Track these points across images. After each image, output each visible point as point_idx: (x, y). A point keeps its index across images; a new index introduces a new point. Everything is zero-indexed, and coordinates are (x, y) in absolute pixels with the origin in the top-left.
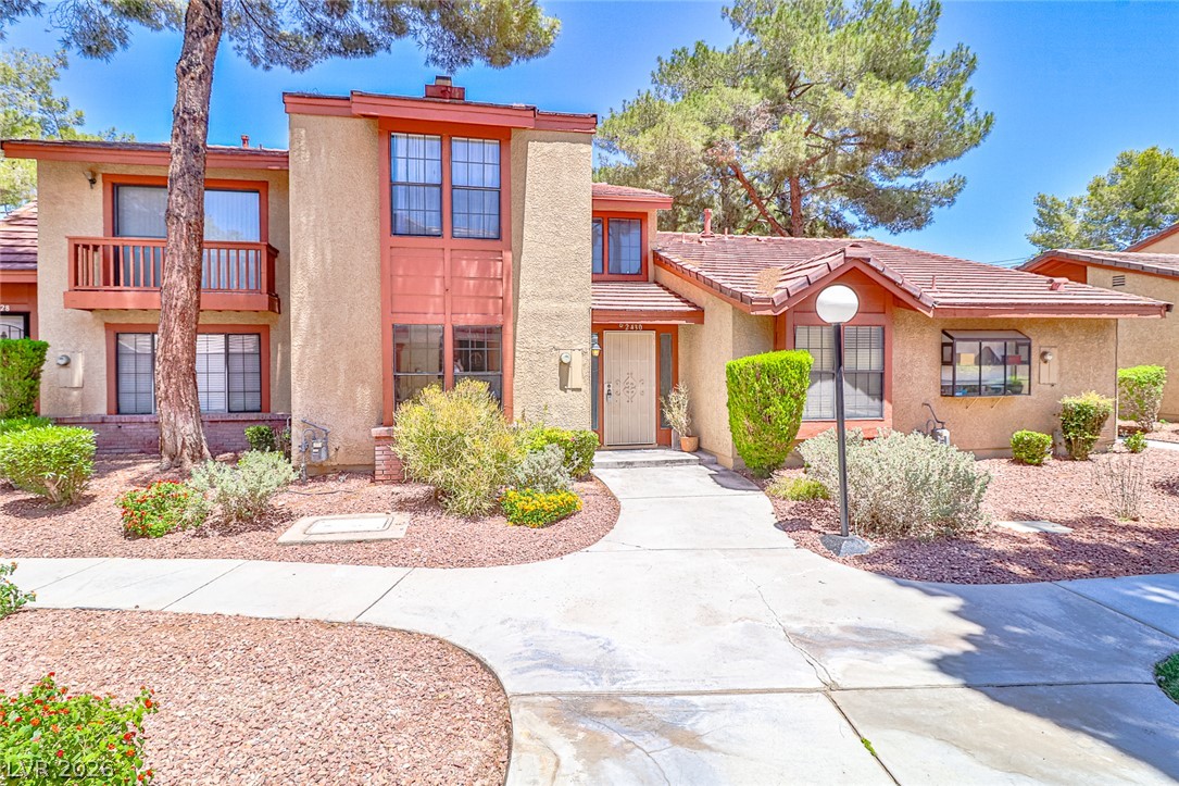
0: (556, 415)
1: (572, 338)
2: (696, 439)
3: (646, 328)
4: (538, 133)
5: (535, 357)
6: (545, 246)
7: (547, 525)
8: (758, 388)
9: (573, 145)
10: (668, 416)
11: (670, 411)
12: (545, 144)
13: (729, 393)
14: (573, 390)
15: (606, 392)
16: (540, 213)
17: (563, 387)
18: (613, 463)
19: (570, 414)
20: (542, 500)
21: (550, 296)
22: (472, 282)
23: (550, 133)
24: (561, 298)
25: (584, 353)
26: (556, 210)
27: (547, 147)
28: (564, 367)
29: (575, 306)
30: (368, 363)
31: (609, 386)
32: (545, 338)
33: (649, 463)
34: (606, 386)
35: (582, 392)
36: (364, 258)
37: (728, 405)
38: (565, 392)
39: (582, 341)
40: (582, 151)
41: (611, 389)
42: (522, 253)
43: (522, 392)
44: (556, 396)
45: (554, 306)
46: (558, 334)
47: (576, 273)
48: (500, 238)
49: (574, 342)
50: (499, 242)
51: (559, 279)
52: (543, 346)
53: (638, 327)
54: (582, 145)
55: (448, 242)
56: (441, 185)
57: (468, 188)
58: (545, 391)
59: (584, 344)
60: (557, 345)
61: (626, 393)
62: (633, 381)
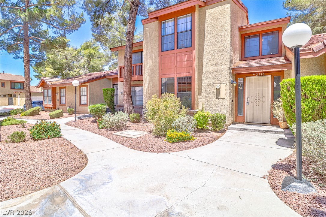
0: (214, 108)
1: (221, 79)
3: (267, 74)
4: (209, 7)
5: (207, 87)
6: (211, 46)
8: (288, 95)
9: (222, 6)
12: (212, 9)
14: (221, 99)
15: (246, 101)
16: (210, 35)
17: (218, 97)
18: (238, 128)
19: (220, 108)
21: (213, 65)
23: (214, 5)
24: (217, 65)
25: (226, 85)
26: (216, 32)
27: (212, 10)
28: (218, 90)
29: (223, 67)
32: (211, 80)
33: (255, 130)
34: (246, 99)
35: (225, 100)
38: (218, 100)
39: (225, 80)
40: (226, 7)
41: (248, 100)
42: (204, 50)
43: (203, 99)
44: (215, 101)
45: (214, 68)
46: (216, 78)
47: (223, 54)
48: (191, 46)
49: (222, 81)
50: (191, 48)
51: (217, 57)
52: (210, 83)
53: (262, 74)
54: (226, 5)
55: (176, 51)
56: (174, 34)
57: (182, 32)
58: (211, 99)
59: (226, 81)
60: (215, 82)
61: (256, 102)
62: (259, 97)
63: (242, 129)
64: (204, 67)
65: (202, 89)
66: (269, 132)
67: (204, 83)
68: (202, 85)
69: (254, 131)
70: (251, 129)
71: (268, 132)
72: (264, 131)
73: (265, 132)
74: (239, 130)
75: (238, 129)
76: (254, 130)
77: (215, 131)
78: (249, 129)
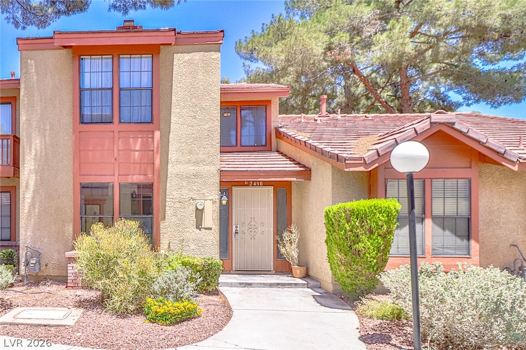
0: (193, 247)
1: (204, 191)
3: (266, 184)
4: (180, 48)
5: (178, 205)
6: (185, 126)
7: (172, 324)
8: (348, 228)
9: (206, 53)
10: (283, 250)
11: (284, 246)
12: (186, 54)
13: (327, 233)
14: (206, 229)
15: (234, 231)
16: (182, 104)
17: (199, 226)
18: (236, 283)
20: (171, 306)
21: (189, 162)
22: (137, 153)
23: (190, 47)
24: (197, 163)
25: (214, 202)
26: (194, 100)
27: (187, 57)
28: (199, 213)
29: (208, 168)
30: (67, 209)
31: (236, 227)
32: (185, 192)
33: (265, 285)
34: (234, 227)
35: (213, 231)
36: (64, 140)
37: (326, 241)
38: (200, 230)
39: (212, 194)
40: (213, 57)
41: (238, 229)
42: (170, 133)
43: (169, 229)
44: (193, 233)
45: (192, 169)
46: (195, 188)
47: (208, 144)
48: (152, 122)
49: (207, 194)
50: (151, 125)
51: (196, 149)
52: (184, 197)
53: (259, 184)
54: (213, 53)
55: (115, 126)
56: (112, 89)
57: (130, 89)
58: (185, 230)
59: (214, 195)
60: (193, 197)
61: (250, 232)
62: (255, 224)
63: (243, 283)
64: (170, 165)
65: (167, 208)
66: (287, 286)
67: (171, 197)
68: (167, 200)
69: (263, 286)
70: (258, 283)
71: (285, 285)
72: (278, 284)
73: (279, 286)
74: (239, 285)
75: (237, 285)
76: (263, 284)
78: (254, 283)
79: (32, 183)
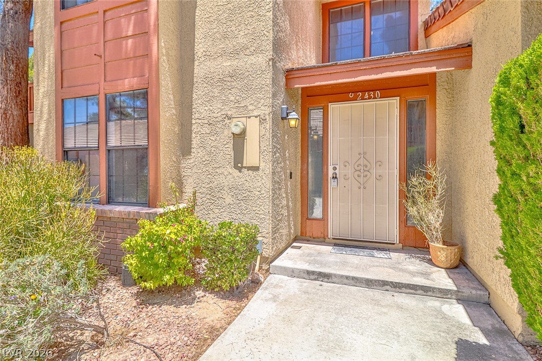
0: (229, 200)
1: (247, 102)
2: (454, 250)
5: (207, 130)
14: (249, 168)
15: (330, 175)
17: (238, 162)
18: (301, 271)
19: (245, 199)
24: (235, 53)
25: (262, 121)
28: (239, 138)
29: (253, 59)
31: (335, 169)
32: (217, 105)
34: (330, 168)
35: (260, 172)
38: (240, 172)
39: (260, 105)
41: (337, 171)
42: (196, 8)
43: (194, 170)
44: (230, 176)
45: (227, 64)
46: (232, 98)
47: (252, 17)
49: (251, 107)
51: (233, 28)
52: (215, 115)
58: (217, 170)
59: (263, 108)
60: (229, 113)
61: (356, 177)
62: (366, 163)
63: (313, 273)
64: (196, 63)
65: (194, 135)
66: (404, 290)
67: (197, 116)
68: (194, 122)
69: (352, 282)
70: (342, 276)
71: (400, 288)
72: (385, 283)
73: (388, 287)
74: (305, 276)
75: (302, 274)
76: (353, 278)
77: (216, 290)
78: (335, 275)
79: (45, 110)
